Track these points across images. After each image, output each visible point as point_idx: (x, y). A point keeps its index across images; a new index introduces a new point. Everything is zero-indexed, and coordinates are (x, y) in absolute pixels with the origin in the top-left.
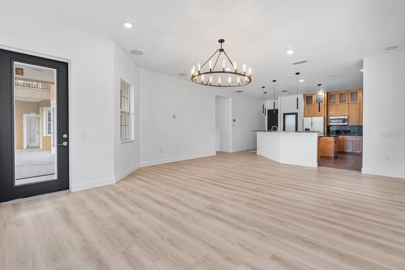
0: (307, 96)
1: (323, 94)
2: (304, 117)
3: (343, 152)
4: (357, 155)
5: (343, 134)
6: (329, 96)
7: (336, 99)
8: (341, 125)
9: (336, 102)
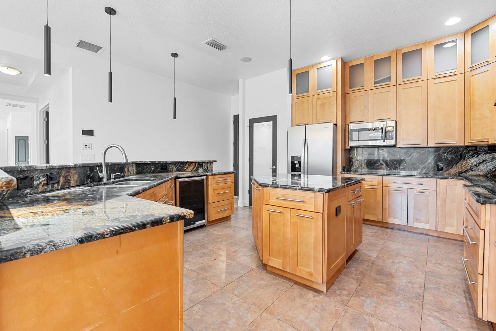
0: (298, 72)
1: (333, 62)
2: (292, 126)
3: (382, 222)
4: (420, 233)
5: (384, 169)
6: (348, 71)
7: (366, 76)
8: (379, 147)
9: (366, 84)
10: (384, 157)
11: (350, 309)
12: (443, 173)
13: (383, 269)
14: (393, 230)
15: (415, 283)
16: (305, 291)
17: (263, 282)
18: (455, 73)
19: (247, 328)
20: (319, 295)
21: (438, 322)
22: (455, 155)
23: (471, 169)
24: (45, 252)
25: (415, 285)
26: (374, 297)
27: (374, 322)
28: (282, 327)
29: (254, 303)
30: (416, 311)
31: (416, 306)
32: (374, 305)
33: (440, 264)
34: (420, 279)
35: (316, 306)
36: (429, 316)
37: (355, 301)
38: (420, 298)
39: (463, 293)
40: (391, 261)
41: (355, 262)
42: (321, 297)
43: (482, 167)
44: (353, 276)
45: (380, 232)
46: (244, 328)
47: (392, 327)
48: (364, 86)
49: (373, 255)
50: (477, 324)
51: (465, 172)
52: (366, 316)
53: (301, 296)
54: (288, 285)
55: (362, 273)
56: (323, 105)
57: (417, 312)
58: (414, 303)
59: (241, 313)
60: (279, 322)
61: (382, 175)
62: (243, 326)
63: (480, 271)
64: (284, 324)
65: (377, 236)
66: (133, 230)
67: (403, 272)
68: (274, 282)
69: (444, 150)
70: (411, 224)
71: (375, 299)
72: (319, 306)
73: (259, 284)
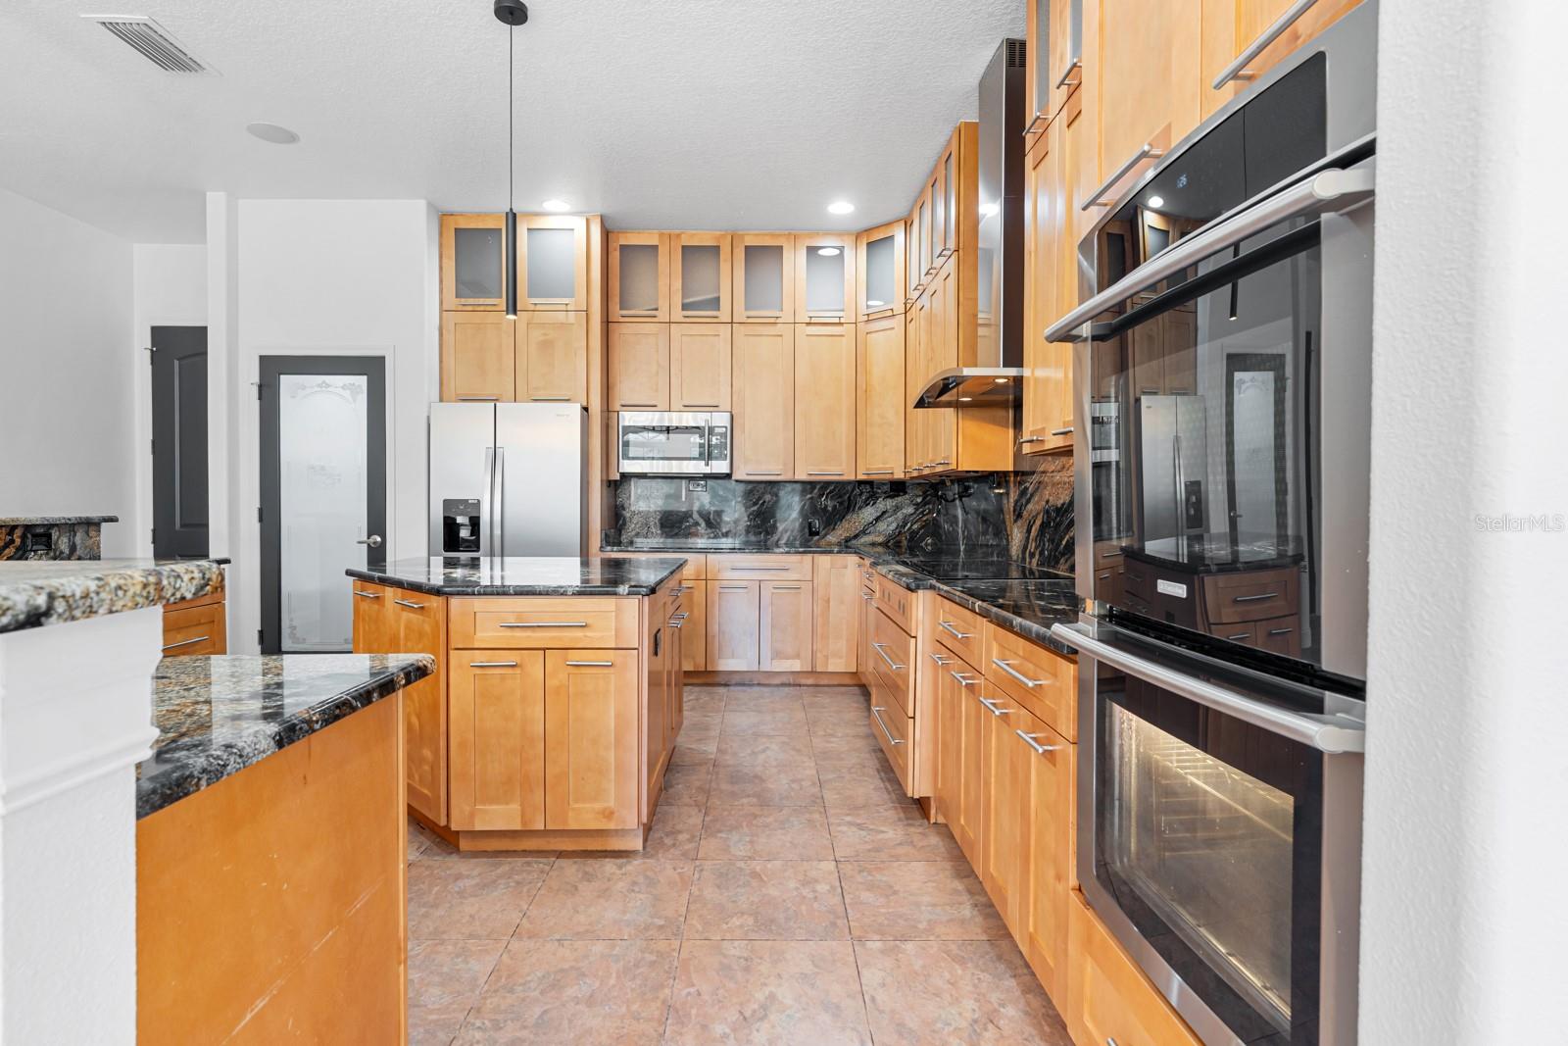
0: (463, 225)
1: (580, 224)
2: (441, 400)
3: (707, 673)
4: (783, 685)
5: (702, 536)
6: (615, 256)
7: (663, 283)
8: (691, 478)
9: (663, 305)
10: (702, 505)
11: (709, 863)
12: (818, 540)
13: (738, 771)
14: (732, 688)
15: (803, 780)
16: (593, 865)
17: (468, 883)
18: (842, 320)
19: (485, 989)
20: (630, 860)
21: (854, 829)
22: (839, 500)
23: (864, 532)
24: (228, 774)
25: (803, 783)
26: (742, 827)
27: (758, 868)
28: (576, 950)
29: (470, 935)
30: (818, 826)
31: (817, 816)
32: (748, 839)
33: (831, 735)
34: (808, 770)
35: (635, 883)
36: (839, 825)
37: (709, 846)
38: (817, 801)
39: (876, 773)
40: (749, 751)
41: (678, 772)
42: (635, 862)
43: (882, 526)
44: (686, 799)
45: (705, 698)
46: (477, 992)
47: (789, 863)
48: (656, 309)
49: (711, 748)
50: (904, 812)
51: (856, 537)
52: (741, 864)
53: (588, 877)
54: (541, 865)
55: (700, 789)
56: (546, 345)
57: (821, 825)
58: (811, 813)
59: (445, 969)
60: (563, 946)
61: (705, 551)
62: (473, 991)
63: (911, 714)
64: (579, 944)
65: (702, 707)
66: (354, 709)
67: (776, 767)
68: (499, 871)
69: (821, 488)
70: (766, 667)
71: (746, 830)
72: (641, 879)
73: (457, 889)
